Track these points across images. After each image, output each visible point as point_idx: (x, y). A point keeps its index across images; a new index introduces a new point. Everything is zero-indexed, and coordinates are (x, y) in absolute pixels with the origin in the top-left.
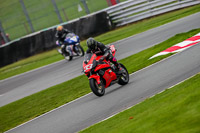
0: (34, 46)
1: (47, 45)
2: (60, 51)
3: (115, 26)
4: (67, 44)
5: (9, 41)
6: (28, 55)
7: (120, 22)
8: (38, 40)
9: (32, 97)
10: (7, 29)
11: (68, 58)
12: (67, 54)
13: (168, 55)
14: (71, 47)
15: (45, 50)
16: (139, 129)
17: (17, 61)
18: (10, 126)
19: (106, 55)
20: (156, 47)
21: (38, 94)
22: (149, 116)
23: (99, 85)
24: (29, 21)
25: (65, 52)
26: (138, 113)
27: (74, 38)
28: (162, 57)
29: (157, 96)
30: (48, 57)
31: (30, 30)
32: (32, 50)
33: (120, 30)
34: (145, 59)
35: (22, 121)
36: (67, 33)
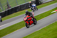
0: (18, 9)
1: (22, 9)
2: (30, 9)
3: (41, 4)
4: (33, 7)
5: (11, 8)
6: (16, 12)
7: (42, 2)
8: (19, 7)
9: (18, 24)
10: (10, 4)
11: (33, 11)
12: (33, 10)
13: (56, 12)
14: (34, 8)
15: (21, 10)
16: (48, 33)
17: (13, 13)
18: (11, 32)
19: (31, 16)
20: (53, 9)
21: (19, 23)
22: (51, 29)
23: (28, 25)
24: (17, 2)
25: (32, 9)
26: (48, 28)
27: (35, 5)
28: (54, 13)
29: (53, 24)
30: (22, 12)
31: (17, 5)
32: (17, 10)
33: (42, 5)
34: (50, 13)
35: (15, 31)
36: (32, 4)
